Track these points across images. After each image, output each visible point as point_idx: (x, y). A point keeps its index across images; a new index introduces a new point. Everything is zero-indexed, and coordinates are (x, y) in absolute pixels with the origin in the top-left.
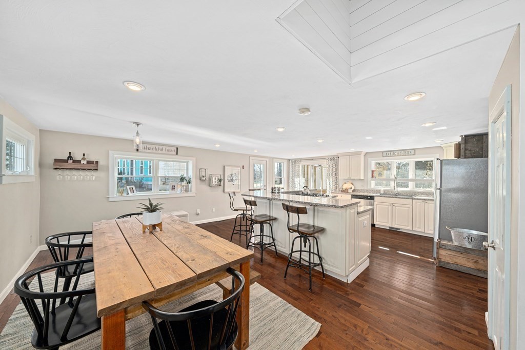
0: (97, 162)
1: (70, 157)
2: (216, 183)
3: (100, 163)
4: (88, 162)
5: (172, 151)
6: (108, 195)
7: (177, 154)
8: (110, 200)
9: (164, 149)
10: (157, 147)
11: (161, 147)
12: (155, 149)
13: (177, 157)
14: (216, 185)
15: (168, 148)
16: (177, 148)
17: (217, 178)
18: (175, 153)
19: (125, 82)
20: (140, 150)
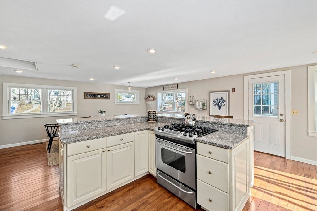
1: (149, 96)
2: (201, 107)
3: (155, 97)
4: (152, 97)
5: (175, 87)
7: (178, 88)
10: (169, 86)
11: (171, 86)
12: (169, 88)
13: (177, 90)
14: (201, 108)
16: (178, 85)
17: (201, 103)
18: (177, 88)
20: (164, 89)
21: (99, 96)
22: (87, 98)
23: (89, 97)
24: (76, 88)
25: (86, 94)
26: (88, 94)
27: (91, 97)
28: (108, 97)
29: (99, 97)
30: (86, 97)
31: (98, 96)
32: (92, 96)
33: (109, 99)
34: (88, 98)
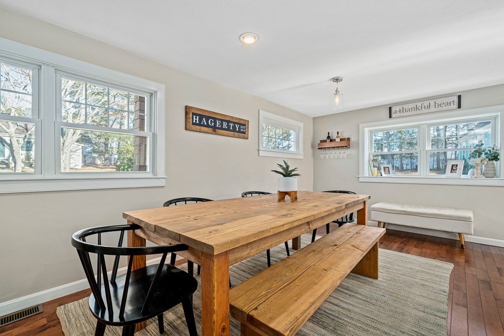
0: (349, 139)
1: (329, 137)
3: (352, 140)
4: (341, 140)
5: (449, 104)
6: (359, 174)
7: (459, 107)
8: (361, 180)
9: (432, 104)
10: (419, 104)
11: (426, 103)
12: (417, 108)
13: (459, 111)
15: (439, 101)
16: (459, 97)
18: (456, 106)
19: (240, 37)
20: (393, 115)
21: (225, 125)
22: (194, 127)
23: (199, 125)
24: (163, 86)
25: (193, 114)
26: (196, 115)
27: (204, 125)
28: (244, 133)
29: (225, 129)
30: (193, 124)
31: (222, 124)
32: (207, 122)
33: (247, 138)
34: (198, 127)
